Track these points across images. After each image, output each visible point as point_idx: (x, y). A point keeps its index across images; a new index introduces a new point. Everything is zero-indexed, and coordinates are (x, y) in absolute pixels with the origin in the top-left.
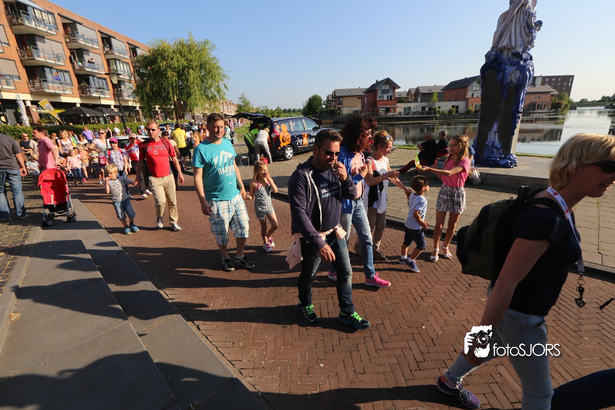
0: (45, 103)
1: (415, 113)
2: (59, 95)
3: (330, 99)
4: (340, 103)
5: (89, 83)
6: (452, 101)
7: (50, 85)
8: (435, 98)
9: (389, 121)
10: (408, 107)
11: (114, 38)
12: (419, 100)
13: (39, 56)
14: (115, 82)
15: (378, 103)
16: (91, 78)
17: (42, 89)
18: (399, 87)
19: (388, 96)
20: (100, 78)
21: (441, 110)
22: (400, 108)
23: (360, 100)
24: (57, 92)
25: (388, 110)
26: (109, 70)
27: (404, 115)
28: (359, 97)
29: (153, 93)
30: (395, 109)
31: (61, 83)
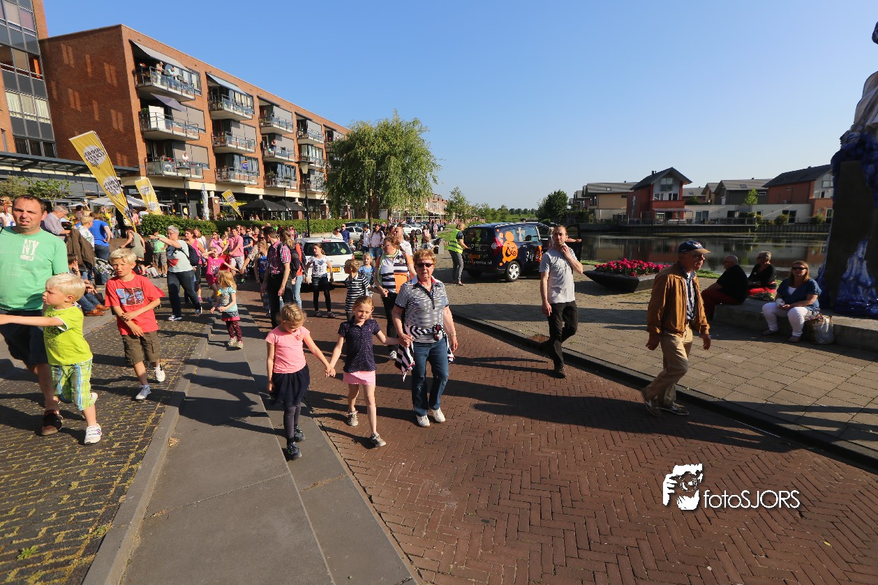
0: (228, 194)
1: (715, 220)
2: (243, 185)
3: (580, 196)
4: (594, 203)
5: (276, 172)
6: (783, 203)
7: (237, 174)
8: (752, 198)
9: (670, 232)
10: (704, 212)
11: (310, 120)
12: (724, 200)
13: (231, 143)
14: (305, 171)
15: (654, 204)
16: (279, 166)
17: (228, 178)
18: (690, 182)
19: (670, 195)
20: (289, 166)
21: (763, 217)
22: (690, 213)
23: (626, 199)
24: (243, 182)
25: (669, 215)
26: (300, 157)
27: (696, 223)
28: (624, 195)
29: (346, 185)
30: (681, 214)
31: (248, 172)
